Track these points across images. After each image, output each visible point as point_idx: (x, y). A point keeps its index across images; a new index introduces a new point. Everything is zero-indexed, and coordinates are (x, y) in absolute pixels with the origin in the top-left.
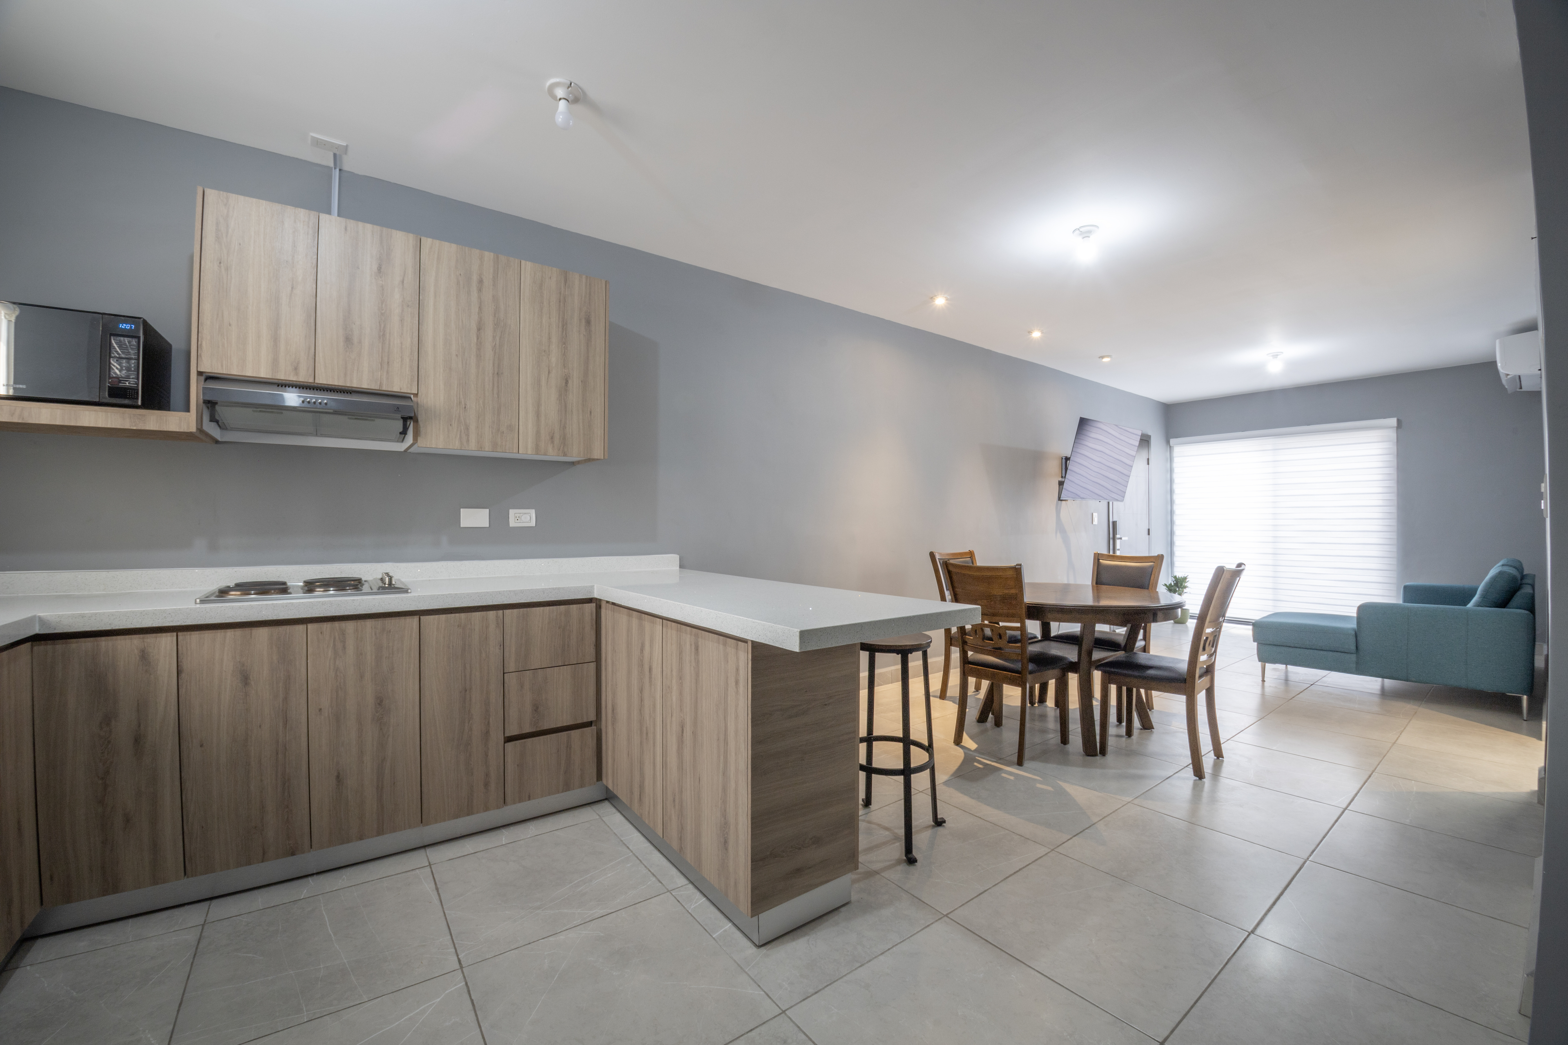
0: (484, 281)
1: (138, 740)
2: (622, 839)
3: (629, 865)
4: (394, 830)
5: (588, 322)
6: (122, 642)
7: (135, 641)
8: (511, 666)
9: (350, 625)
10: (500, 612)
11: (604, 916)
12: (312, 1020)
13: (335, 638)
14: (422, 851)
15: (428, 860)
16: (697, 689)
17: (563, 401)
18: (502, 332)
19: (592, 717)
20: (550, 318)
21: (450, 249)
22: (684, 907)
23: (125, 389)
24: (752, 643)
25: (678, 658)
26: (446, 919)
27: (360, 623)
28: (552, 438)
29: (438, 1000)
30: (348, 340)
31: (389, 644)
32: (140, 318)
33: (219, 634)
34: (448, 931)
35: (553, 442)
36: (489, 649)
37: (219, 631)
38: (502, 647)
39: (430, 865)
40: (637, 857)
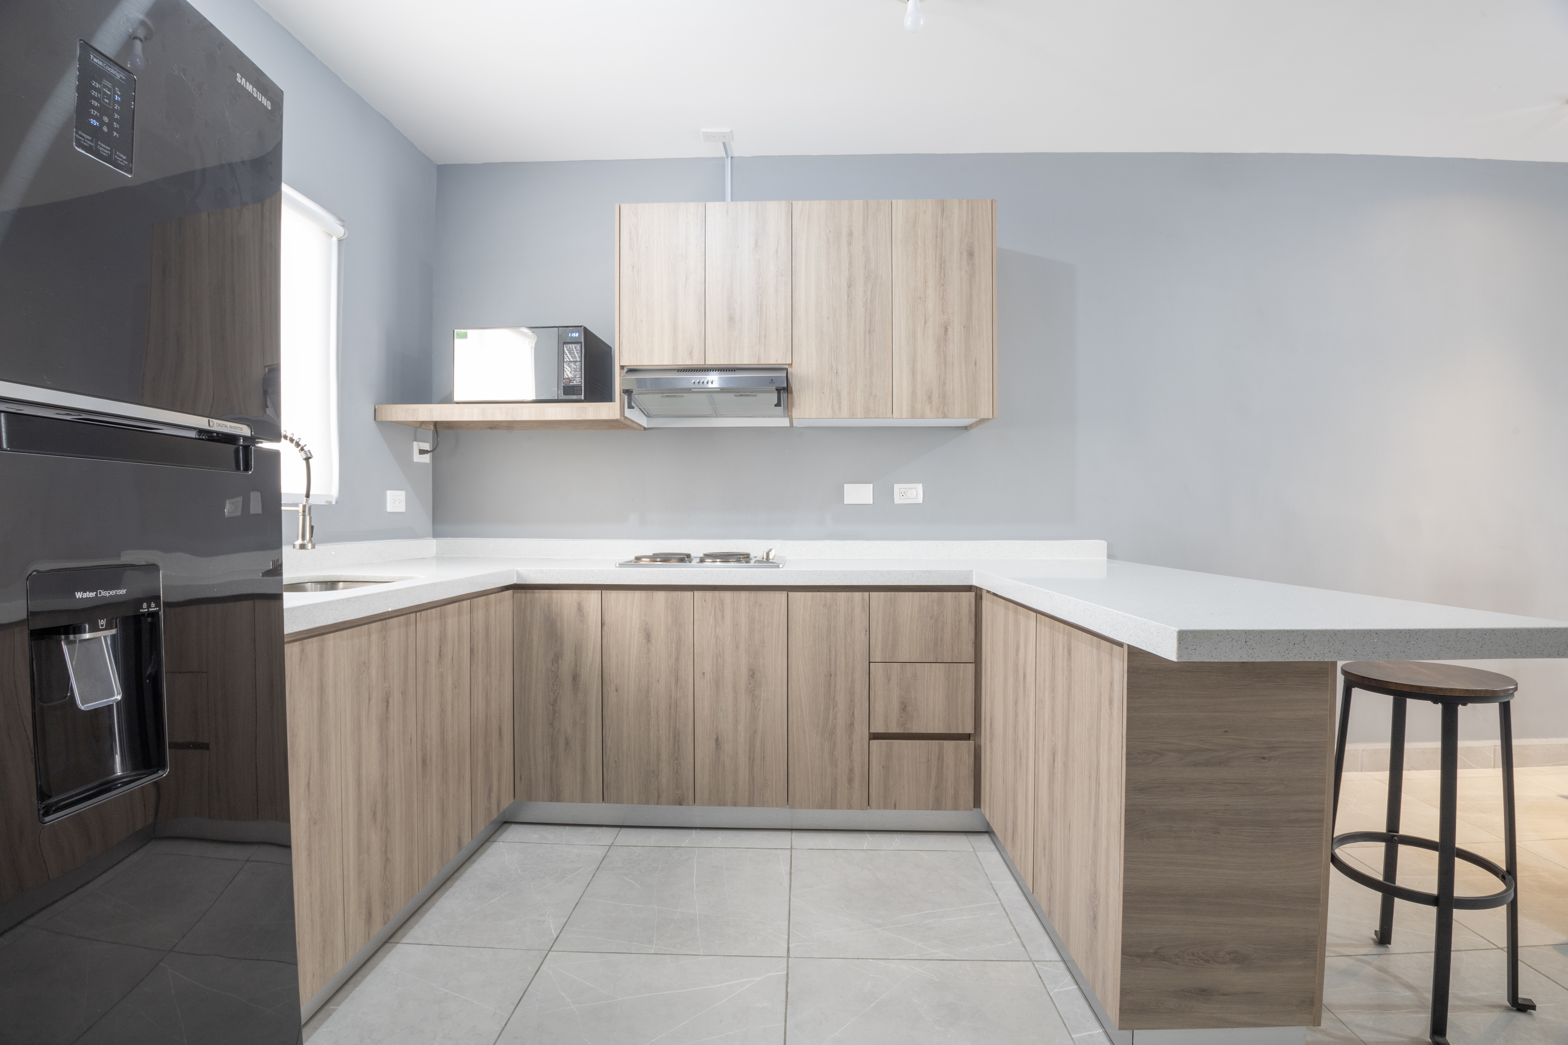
0: (854, 233)
1: (575, 678)
2: (992, 882)
3: (992, 914)
4: (763, 804)
5: (971, 254)
6: (567, 595)
7: (573, 595)
8: (877, 656)
9: (727, 595)
10: (866, 594)
11: (945, 960)
12: (657, 954)
13: (715, 607)
14: (788, 834)
15: (791, 843)
16: (1069, 706)
17: (942, 353)
18: (873, 285)
19: (969, 729)
20: (925, 259)
21: (819, 207)
22: (1045, 986)
23: (574, 387)
24: (1128, 648)
25: (1051, 664)
26: (790, 904)
27: (737, 594)
28: (930, 398)
29: (759, 979)
30: (731, 319)
31: (760, 617)
32: (582, 326)
33: (630, 594)
34: (788, 917)
35: (930, 403)
36: (855, 633)
37: (630, 591)
38: (868, 632)
39: (791, 848)
40: (1004, 909)
